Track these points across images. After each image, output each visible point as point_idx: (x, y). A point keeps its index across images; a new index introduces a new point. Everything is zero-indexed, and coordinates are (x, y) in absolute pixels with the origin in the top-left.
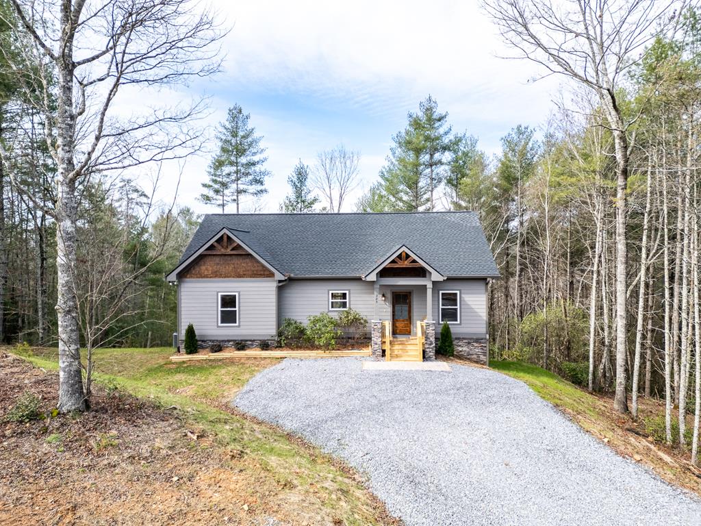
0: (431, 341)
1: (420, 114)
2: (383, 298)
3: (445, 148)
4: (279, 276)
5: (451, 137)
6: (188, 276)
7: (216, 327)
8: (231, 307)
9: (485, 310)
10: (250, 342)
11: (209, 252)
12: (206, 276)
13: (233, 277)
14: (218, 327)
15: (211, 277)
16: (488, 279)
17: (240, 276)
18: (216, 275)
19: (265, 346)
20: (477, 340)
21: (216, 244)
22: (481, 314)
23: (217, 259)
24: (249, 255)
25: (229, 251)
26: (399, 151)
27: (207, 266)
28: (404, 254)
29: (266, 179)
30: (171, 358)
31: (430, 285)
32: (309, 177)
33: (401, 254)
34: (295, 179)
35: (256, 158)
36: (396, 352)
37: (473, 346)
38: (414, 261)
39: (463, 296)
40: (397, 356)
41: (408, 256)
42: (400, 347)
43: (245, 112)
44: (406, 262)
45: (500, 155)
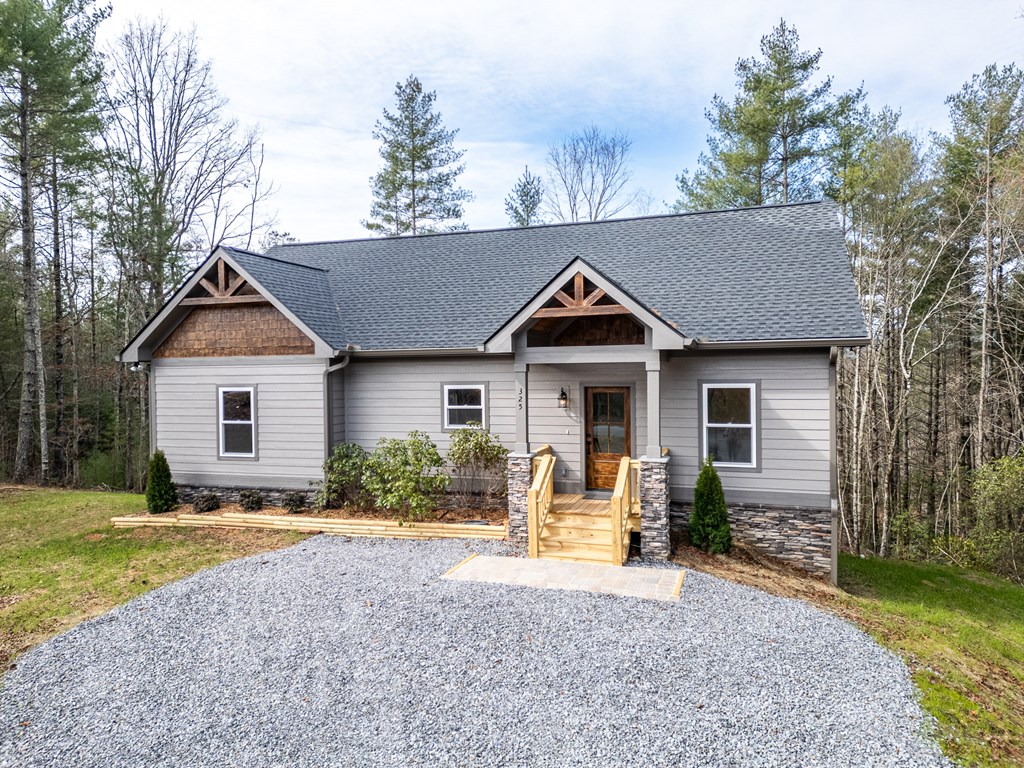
0: (655, 511)
1: (763, 60)
2: (563, 402)
3: (817, 121)
4: (324, 350)
5: (831, 99)
6: (167, 353)
7: (215, 459)
8: (242, 419)
9: (827, 435)
10: (277, 494)
11: (195, 301)
12: (196, 354)
13: (245, 354)
14: (219, 458)
15: (205, 355)
16: (834, 350)
17: (257, 352)
18: (215, 350)
19: (297, 503)
20: (806, 514)
21: (205, 283)
22: (817, 445)
23: (213, 317)
24: (268, 305)
25: (228, 299)
26: (727, 144)
27: (200, 332)
28: (579, 284)
29: (464, 205)
30: (113, 519)
31: (653, 364)
32: (544, 197)
33: (571, 282)
34: (517, 204)
35: (445, 170)
36: (563, 535)
37: (794, 527)
38: (606, 300)
39: (765, 395)
40: (562, 546)
41: (589, 286)
42: (579, 521)
43: (426, 90)
44: (585, 303)
45: (947, 131)
